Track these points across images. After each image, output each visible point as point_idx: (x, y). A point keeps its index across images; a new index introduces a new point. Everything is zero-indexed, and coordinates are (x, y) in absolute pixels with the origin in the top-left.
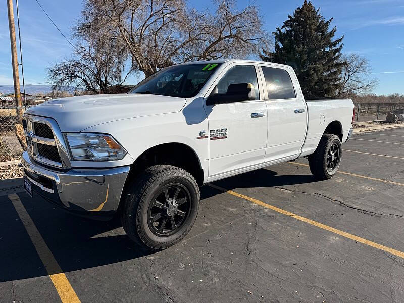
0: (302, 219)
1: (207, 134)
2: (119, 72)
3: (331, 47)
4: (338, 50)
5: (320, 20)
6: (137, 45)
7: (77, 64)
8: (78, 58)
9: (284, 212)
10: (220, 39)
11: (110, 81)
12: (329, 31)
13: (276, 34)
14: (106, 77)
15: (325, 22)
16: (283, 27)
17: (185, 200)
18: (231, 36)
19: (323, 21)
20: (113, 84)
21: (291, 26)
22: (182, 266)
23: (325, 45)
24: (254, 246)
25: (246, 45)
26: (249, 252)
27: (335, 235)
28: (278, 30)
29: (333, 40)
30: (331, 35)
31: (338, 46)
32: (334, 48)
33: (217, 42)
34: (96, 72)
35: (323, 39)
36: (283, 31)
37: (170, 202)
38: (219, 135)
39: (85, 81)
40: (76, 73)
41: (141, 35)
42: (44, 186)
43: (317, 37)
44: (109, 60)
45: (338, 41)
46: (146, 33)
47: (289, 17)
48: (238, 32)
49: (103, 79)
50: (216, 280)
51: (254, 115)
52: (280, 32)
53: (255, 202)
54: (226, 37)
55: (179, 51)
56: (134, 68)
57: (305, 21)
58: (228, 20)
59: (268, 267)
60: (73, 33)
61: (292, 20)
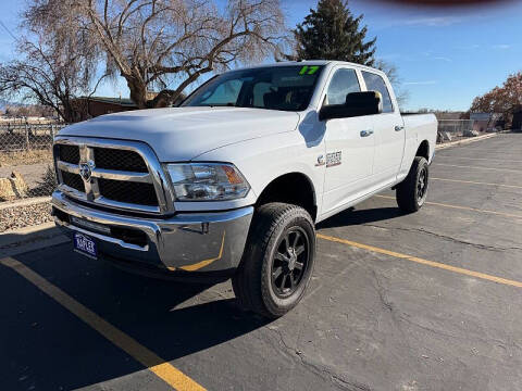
0: (421, 261)
1: (324, 160)
2: (87, 78)
3: (362, 51)
4: (371, 54)
5: (349, 16)
6: (115, 42)
7: (21, 67)
8: (23, 57)
9: (395, 254)
10: (232, 36)
11: (72, 92)
12: (359, 31)
13: (295, 32)
14: (67, 85)
15: (354, 19)
16: (305, 23)
17: (302, 248)
18: (247, 32)
19: (351, 18)
20: (78, 96)
21: (314, 22)
22: (320, 334)
23: (356, 48)
24: (389, 299)
25: (265, 45)
26: (390, 307)
27: (469, 277)
28: (299, 27)
29: (364, 41)
30: (362, 35)
31: (370, 50)
32: (365, 52)
33: (227, 40)
34: (52, 78)
35: (353, 41)
36: (305, 28)
37: (290, 251)
38: (334, 160)
39: (36, 90)
40: (22, 79)
41: (120, 27)
42: (126, 241)
43: (346, 38)
44: (71, 61)
45: (370, 44)
46: (126, 25)
47: (311, 11)
48: (257, 29)
49: (63, 89)
50: (375, 346)
51: (363, 134)
52: (302, 30)
53: (356, 246)
54: (241, 34)
55: (171, 50)
56: (109, 73)
57: (332, 17)
58: (243, 11)
59: (423, 322)
60: (22, 20)
61: (314, 15)
